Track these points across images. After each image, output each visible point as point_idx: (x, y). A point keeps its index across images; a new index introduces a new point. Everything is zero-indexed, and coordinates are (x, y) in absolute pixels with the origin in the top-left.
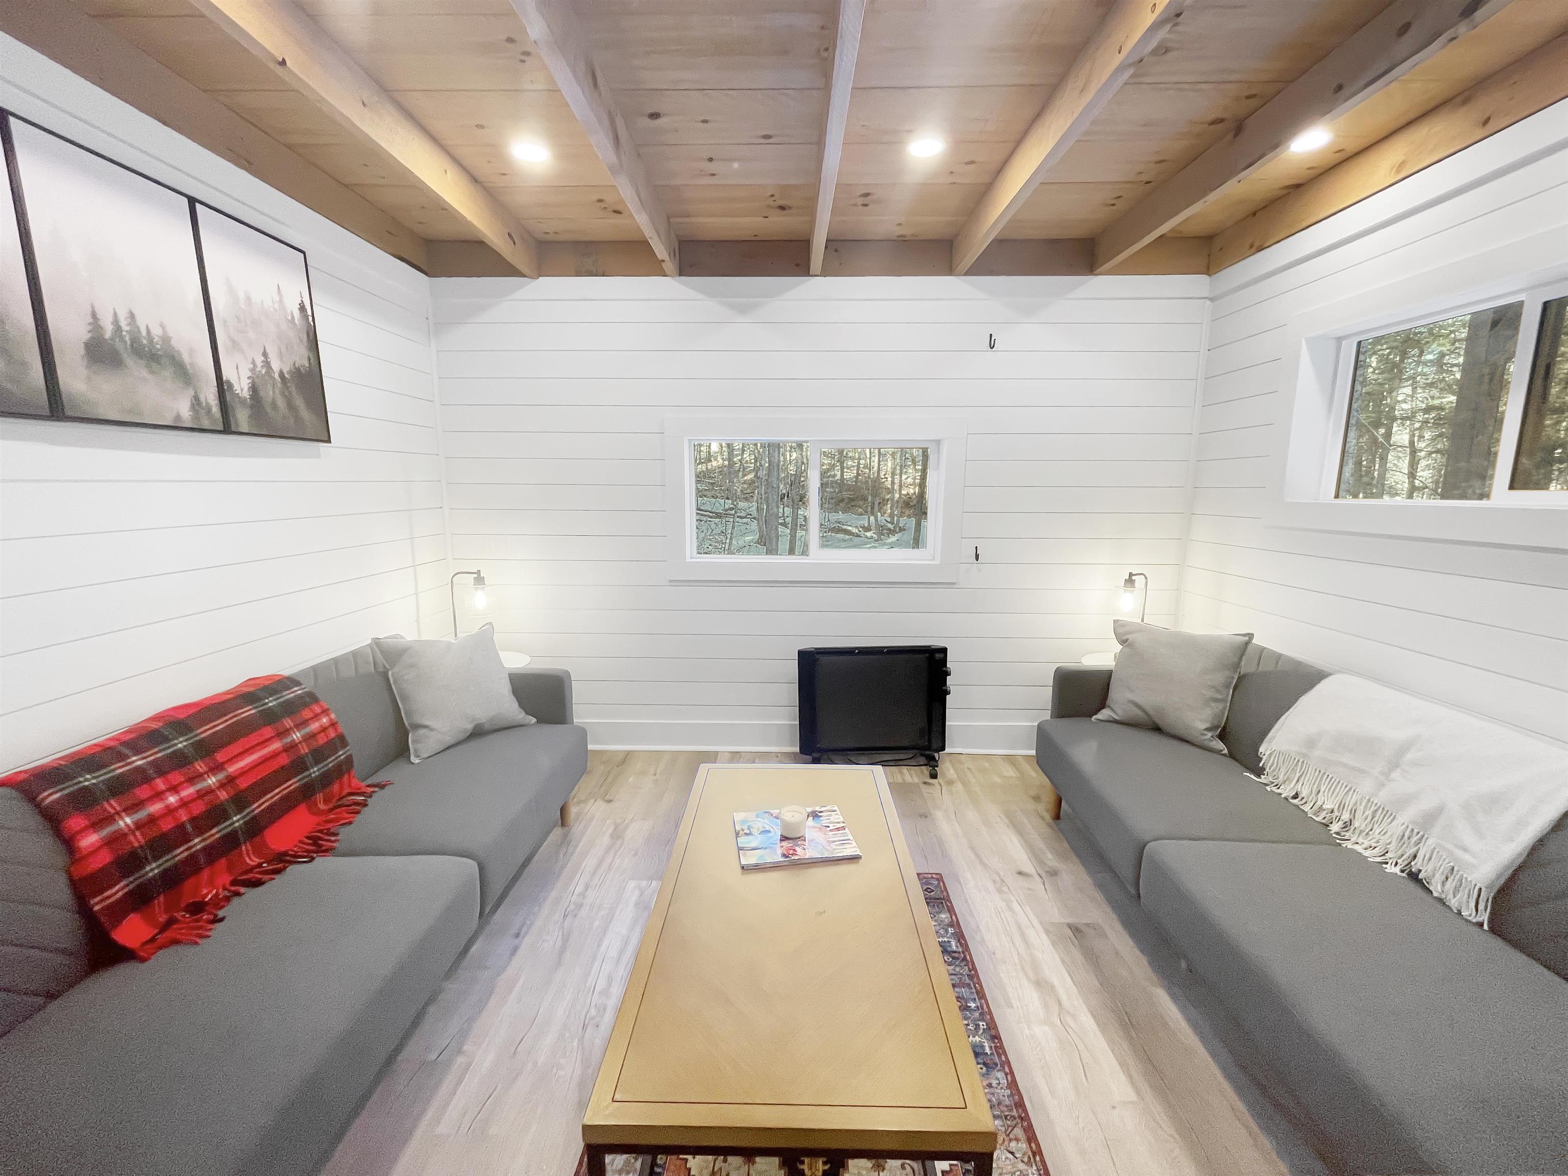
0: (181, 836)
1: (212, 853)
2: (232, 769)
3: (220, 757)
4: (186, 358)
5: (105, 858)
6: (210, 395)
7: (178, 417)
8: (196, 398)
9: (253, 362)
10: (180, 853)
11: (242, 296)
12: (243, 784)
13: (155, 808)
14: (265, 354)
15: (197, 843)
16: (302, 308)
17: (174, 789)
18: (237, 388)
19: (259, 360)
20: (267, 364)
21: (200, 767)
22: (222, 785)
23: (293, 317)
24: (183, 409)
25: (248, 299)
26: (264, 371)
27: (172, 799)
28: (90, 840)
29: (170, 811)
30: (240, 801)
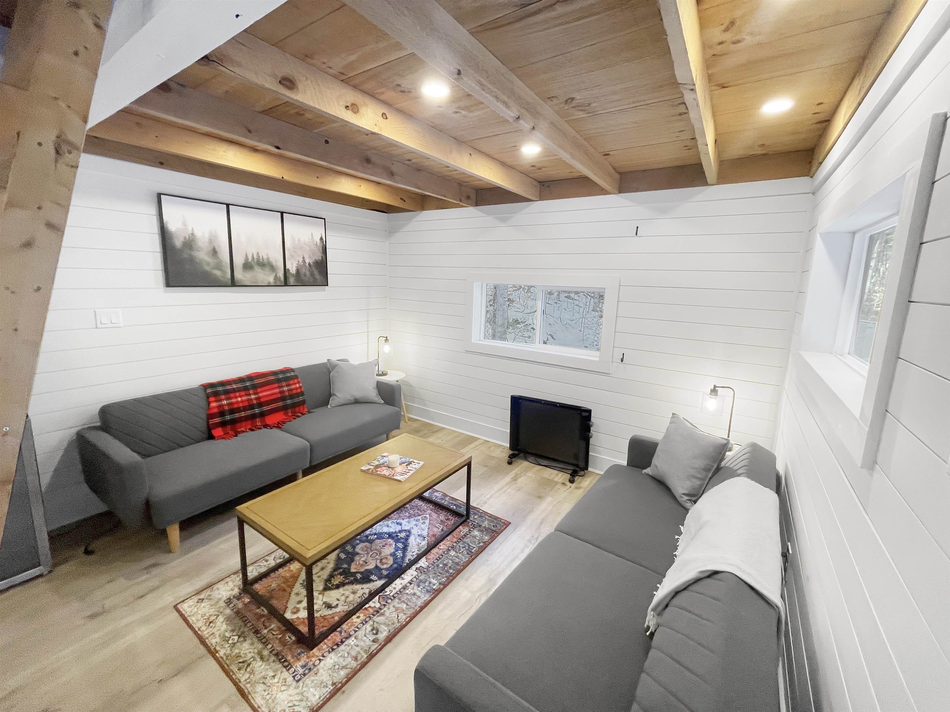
0: (239, 410)
1: (247, 418)
2: (261, 395)
3: (259, 390)
4: (274, 264)
5: (216, 410)
6: (281, 274)
7: (269, 282)
8: (276, 276)
9: (299, 262)
10: (237, 415)
11: (297, 239)
12: (262, 400)
13: (234, 400)
14: (303, 258)
15: (243, 414)
16: (321, 239)
17: (241, 396)
18: (291, 271)
19: (301, 260)
20: (304, 261)
21: (251, 392)
22: (256, 399)
23: (317, 243)
24: (271, 279)
25: (299, 240)
26: (302, 264)
27: (239, 399)
28: (214, 405)
29: (237, 402)
30: (260, 405)
